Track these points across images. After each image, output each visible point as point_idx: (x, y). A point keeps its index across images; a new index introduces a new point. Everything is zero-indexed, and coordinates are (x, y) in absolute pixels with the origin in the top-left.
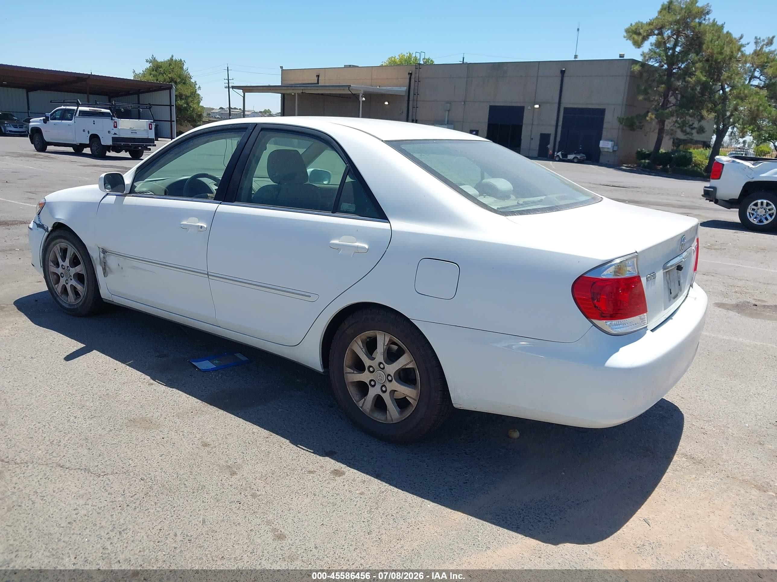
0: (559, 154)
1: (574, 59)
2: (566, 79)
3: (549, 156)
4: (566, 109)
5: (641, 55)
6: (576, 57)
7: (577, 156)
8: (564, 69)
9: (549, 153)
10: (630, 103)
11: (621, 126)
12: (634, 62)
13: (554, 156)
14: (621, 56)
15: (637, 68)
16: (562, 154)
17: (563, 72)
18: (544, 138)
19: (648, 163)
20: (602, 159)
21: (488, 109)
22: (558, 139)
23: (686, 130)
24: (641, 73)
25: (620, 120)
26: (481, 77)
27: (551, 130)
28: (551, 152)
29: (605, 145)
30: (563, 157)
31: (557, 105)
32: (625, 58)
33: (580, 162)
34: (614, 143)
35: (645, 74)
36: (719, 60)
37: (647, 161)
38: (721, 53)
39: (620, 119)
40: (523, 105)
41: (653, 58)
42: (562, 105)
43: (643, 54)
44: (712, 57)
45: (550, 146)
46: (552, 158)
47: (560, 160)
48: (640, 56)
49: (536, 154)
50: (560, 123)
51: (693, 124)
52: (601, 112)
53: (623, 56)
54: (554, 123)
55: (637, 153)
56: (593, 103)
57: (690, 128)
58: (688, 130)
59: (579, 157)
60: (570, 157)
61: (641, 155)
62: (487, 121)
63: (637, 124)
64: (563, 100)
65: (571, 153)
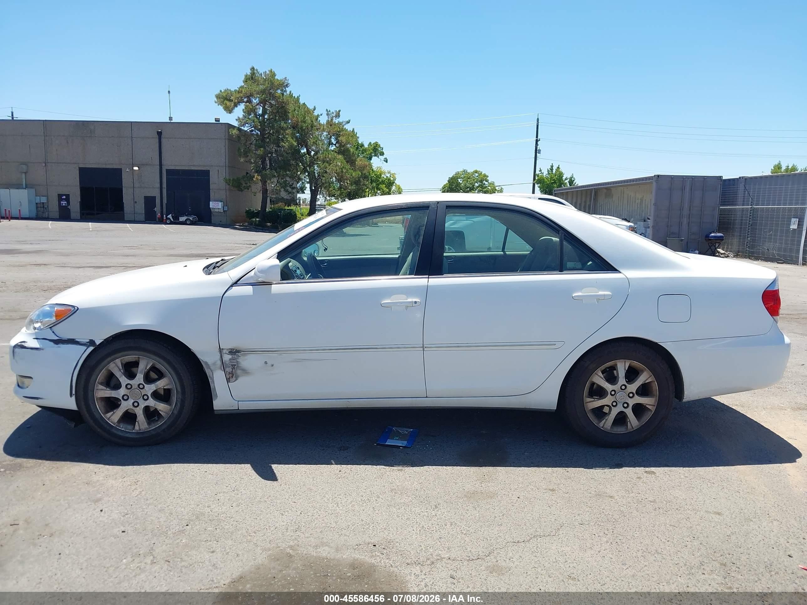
0: (170, 216)
1: (169, 121)
2: (163, 140)
3: (157, 220)
4: (168, 171)
5: (237, 120)
6: (171, 118)
7: (189, 218)
8: (160, 131)
9: (158, 216)
10: (232, 165)
11: (228, 186)
12: (230, 126)
13: (163, 219)
14: (217, 120)
15: (235, 132)
16: (172, 217)
17: (160, 134)
18: (149, 201)
19: (259, 221)
20: (213, 220)
21: (78, 171)
22: (165, 201)
23: (288, 190)
24: (239, 137)
25: (227, 182)
26: (64, 136)
27: (155, 193)
28: (159, 215)
29: (215, 206)
30: (174, 220)
31: (158, 167)
32: (220, 122)
33: (193, 223)
34: (224, 203)
35: (242, 138)
36: (304, 128)
37: (258, 219)
38: (305, 122)
39: (226, 180)
40: (119, 167)
41: (247, 123)
42: (163, 167)
43: (238, 119)
44: (297, 125)
45: (157, 209)
46: (161, 221)
47: (171, 223)
48: (235, 120)
49: (142, 218)
50: (165, 185)
51: (293, 184)
52: (206, 173)
53: (218, 120)
54: (158, 185)
55: (246, 212)
56: (197, 164)
57: (290, 188)
58: (290, 189)
59: (191, 218)
60: (182, 219)
61: (251, 214)
62: (78, 184)
63: (244, 185)
64: (164, 162)
65: (182, 215)
